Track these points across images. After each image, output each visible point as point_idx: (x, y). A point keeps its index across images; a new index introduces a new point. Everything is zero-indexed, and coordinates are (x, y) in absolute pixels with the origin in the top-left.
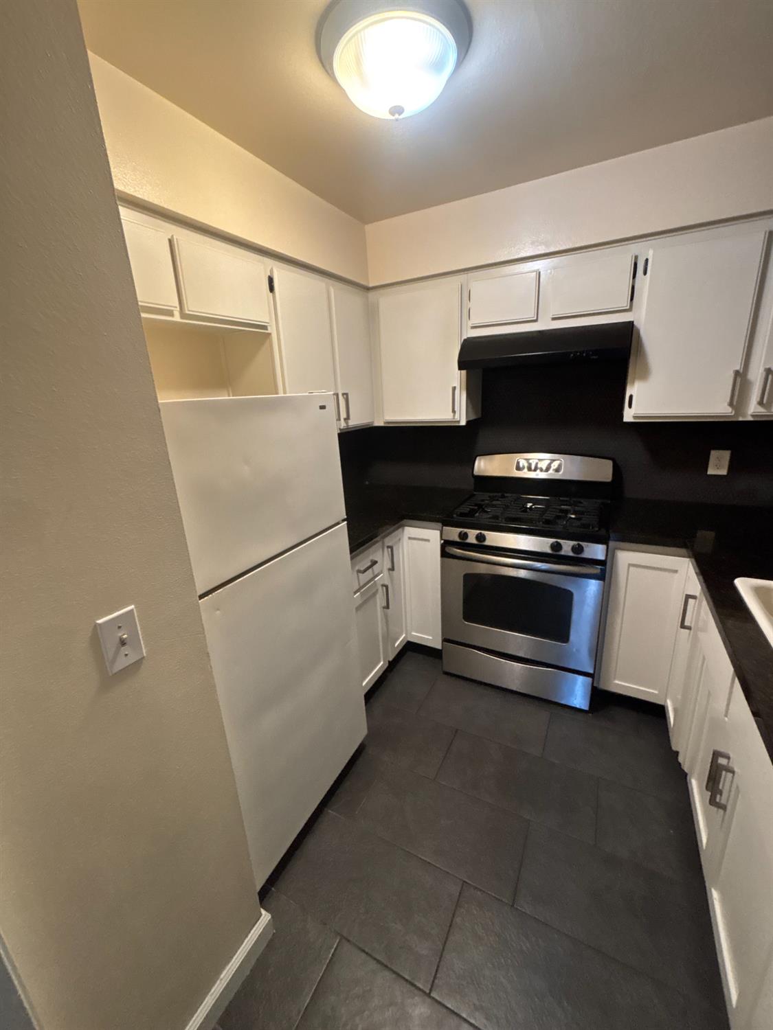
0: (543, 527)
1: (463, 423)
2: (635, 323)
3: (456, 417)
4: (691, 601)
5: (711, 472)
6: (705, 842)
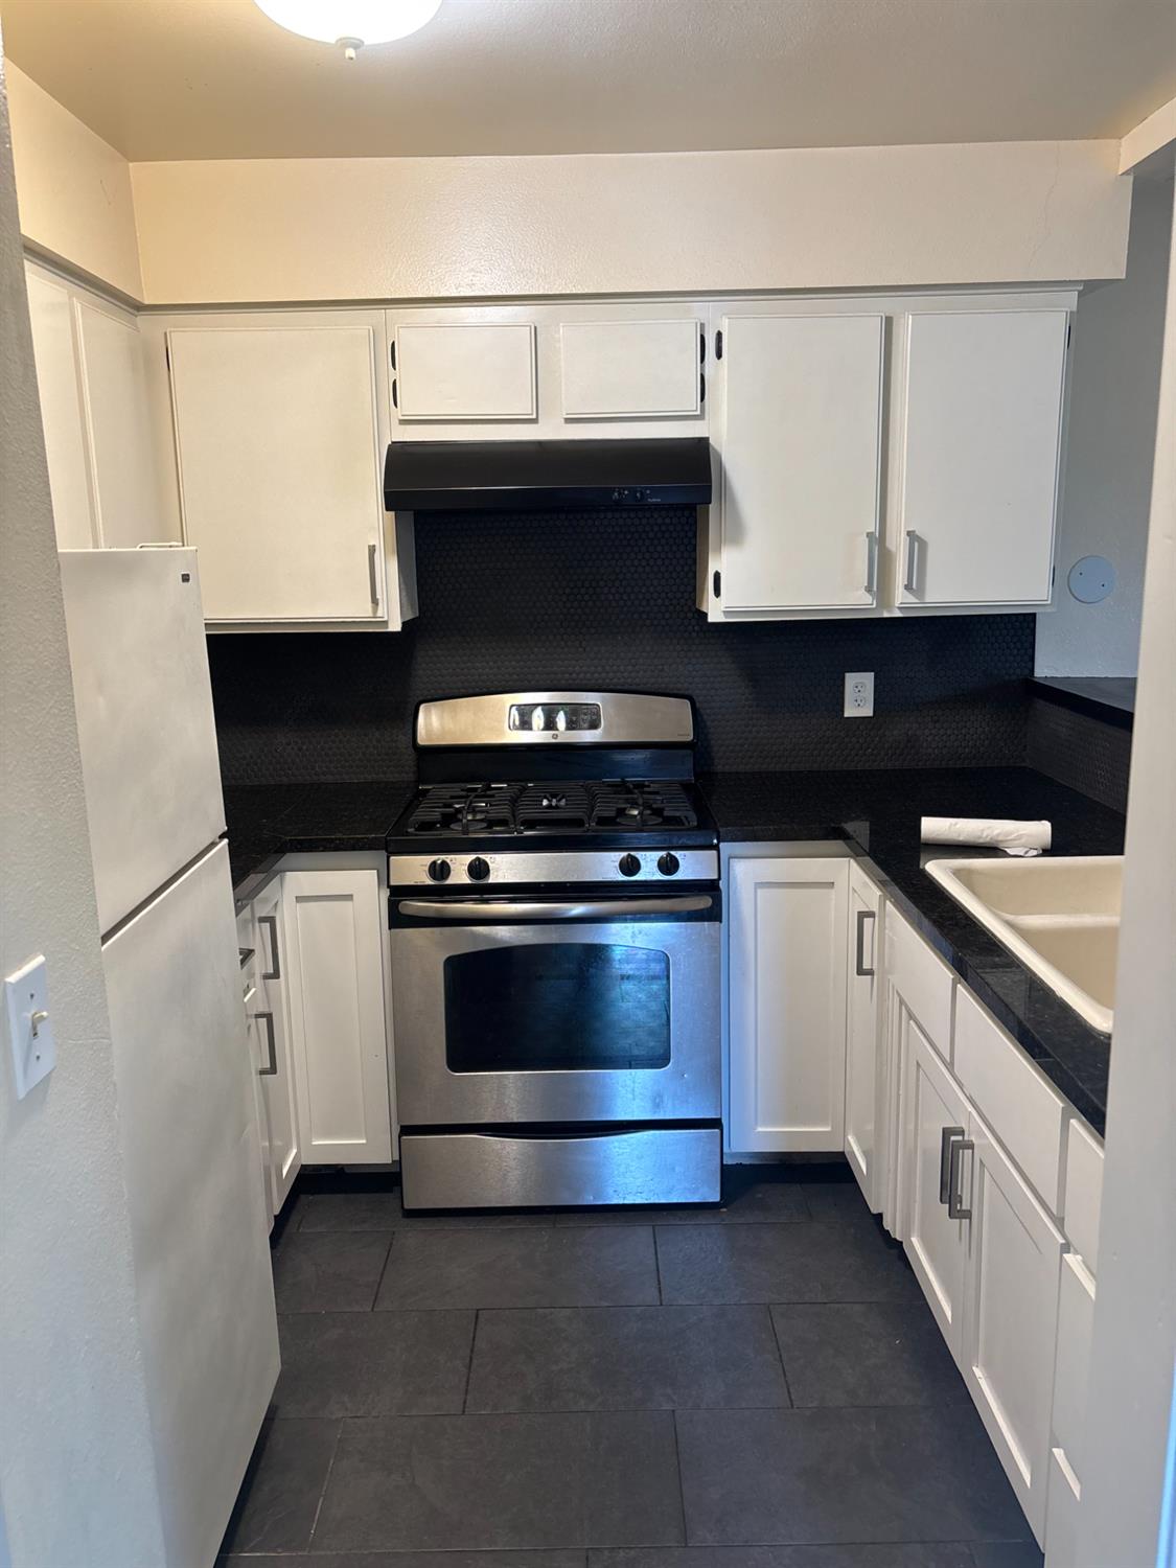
0: (596, 831)
1: (395, 626)
2: (711, 441)
3: (379, 614)
4: (867, 921)
5: (850, 711)
6: (949, 1314)
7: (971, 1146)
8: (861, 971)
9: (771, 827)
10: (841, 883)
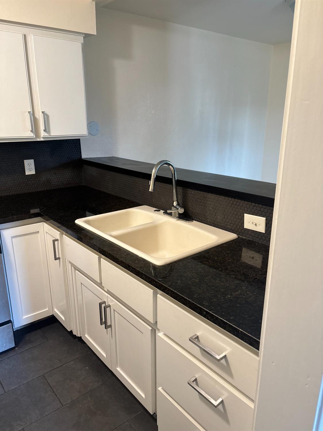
5: (27, 173)
6: (105, 356)
7: (110, 306)
8: (56, 259)
9: (15, 217)
10: (41, 231)
